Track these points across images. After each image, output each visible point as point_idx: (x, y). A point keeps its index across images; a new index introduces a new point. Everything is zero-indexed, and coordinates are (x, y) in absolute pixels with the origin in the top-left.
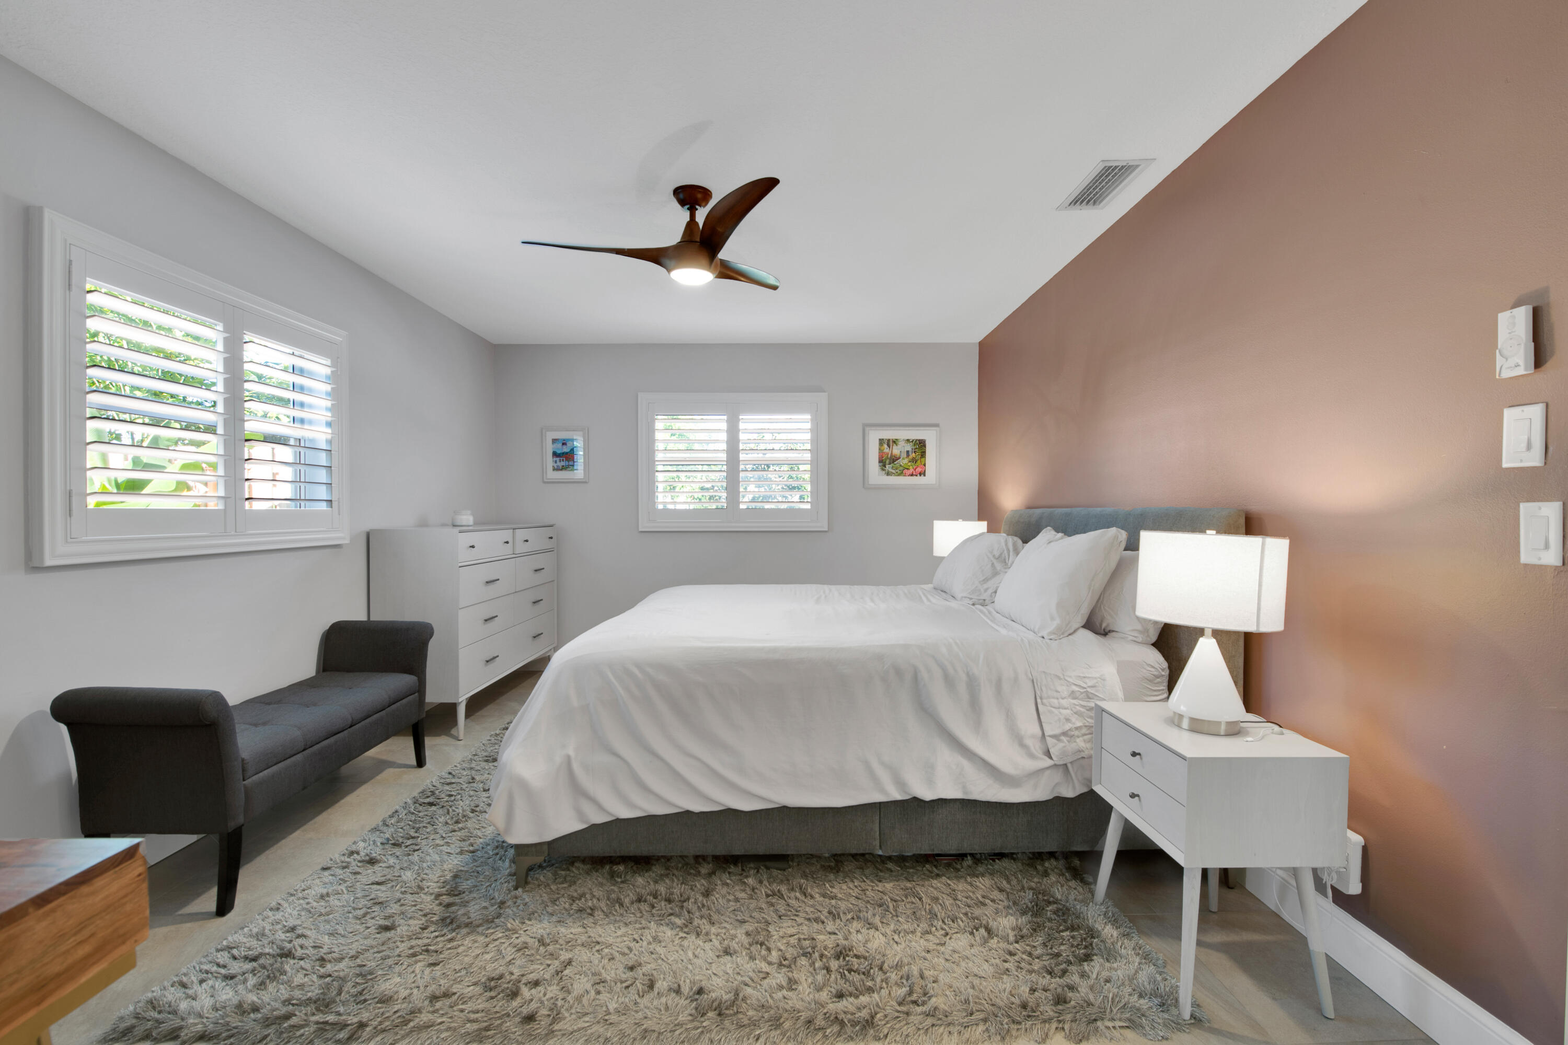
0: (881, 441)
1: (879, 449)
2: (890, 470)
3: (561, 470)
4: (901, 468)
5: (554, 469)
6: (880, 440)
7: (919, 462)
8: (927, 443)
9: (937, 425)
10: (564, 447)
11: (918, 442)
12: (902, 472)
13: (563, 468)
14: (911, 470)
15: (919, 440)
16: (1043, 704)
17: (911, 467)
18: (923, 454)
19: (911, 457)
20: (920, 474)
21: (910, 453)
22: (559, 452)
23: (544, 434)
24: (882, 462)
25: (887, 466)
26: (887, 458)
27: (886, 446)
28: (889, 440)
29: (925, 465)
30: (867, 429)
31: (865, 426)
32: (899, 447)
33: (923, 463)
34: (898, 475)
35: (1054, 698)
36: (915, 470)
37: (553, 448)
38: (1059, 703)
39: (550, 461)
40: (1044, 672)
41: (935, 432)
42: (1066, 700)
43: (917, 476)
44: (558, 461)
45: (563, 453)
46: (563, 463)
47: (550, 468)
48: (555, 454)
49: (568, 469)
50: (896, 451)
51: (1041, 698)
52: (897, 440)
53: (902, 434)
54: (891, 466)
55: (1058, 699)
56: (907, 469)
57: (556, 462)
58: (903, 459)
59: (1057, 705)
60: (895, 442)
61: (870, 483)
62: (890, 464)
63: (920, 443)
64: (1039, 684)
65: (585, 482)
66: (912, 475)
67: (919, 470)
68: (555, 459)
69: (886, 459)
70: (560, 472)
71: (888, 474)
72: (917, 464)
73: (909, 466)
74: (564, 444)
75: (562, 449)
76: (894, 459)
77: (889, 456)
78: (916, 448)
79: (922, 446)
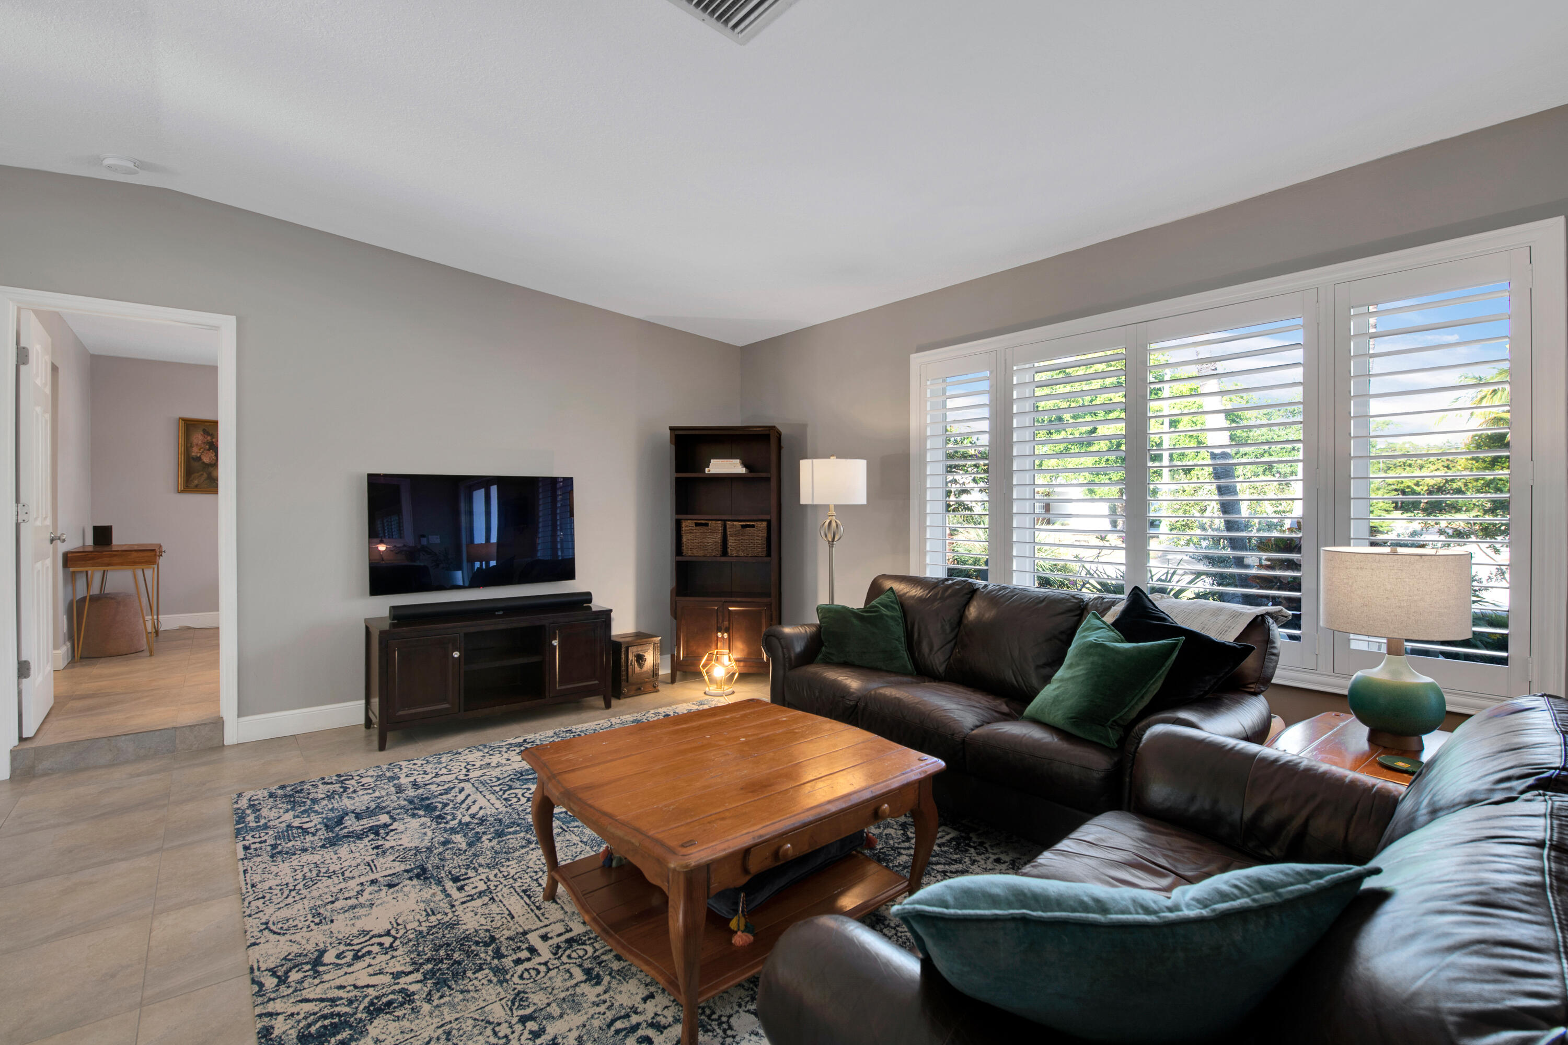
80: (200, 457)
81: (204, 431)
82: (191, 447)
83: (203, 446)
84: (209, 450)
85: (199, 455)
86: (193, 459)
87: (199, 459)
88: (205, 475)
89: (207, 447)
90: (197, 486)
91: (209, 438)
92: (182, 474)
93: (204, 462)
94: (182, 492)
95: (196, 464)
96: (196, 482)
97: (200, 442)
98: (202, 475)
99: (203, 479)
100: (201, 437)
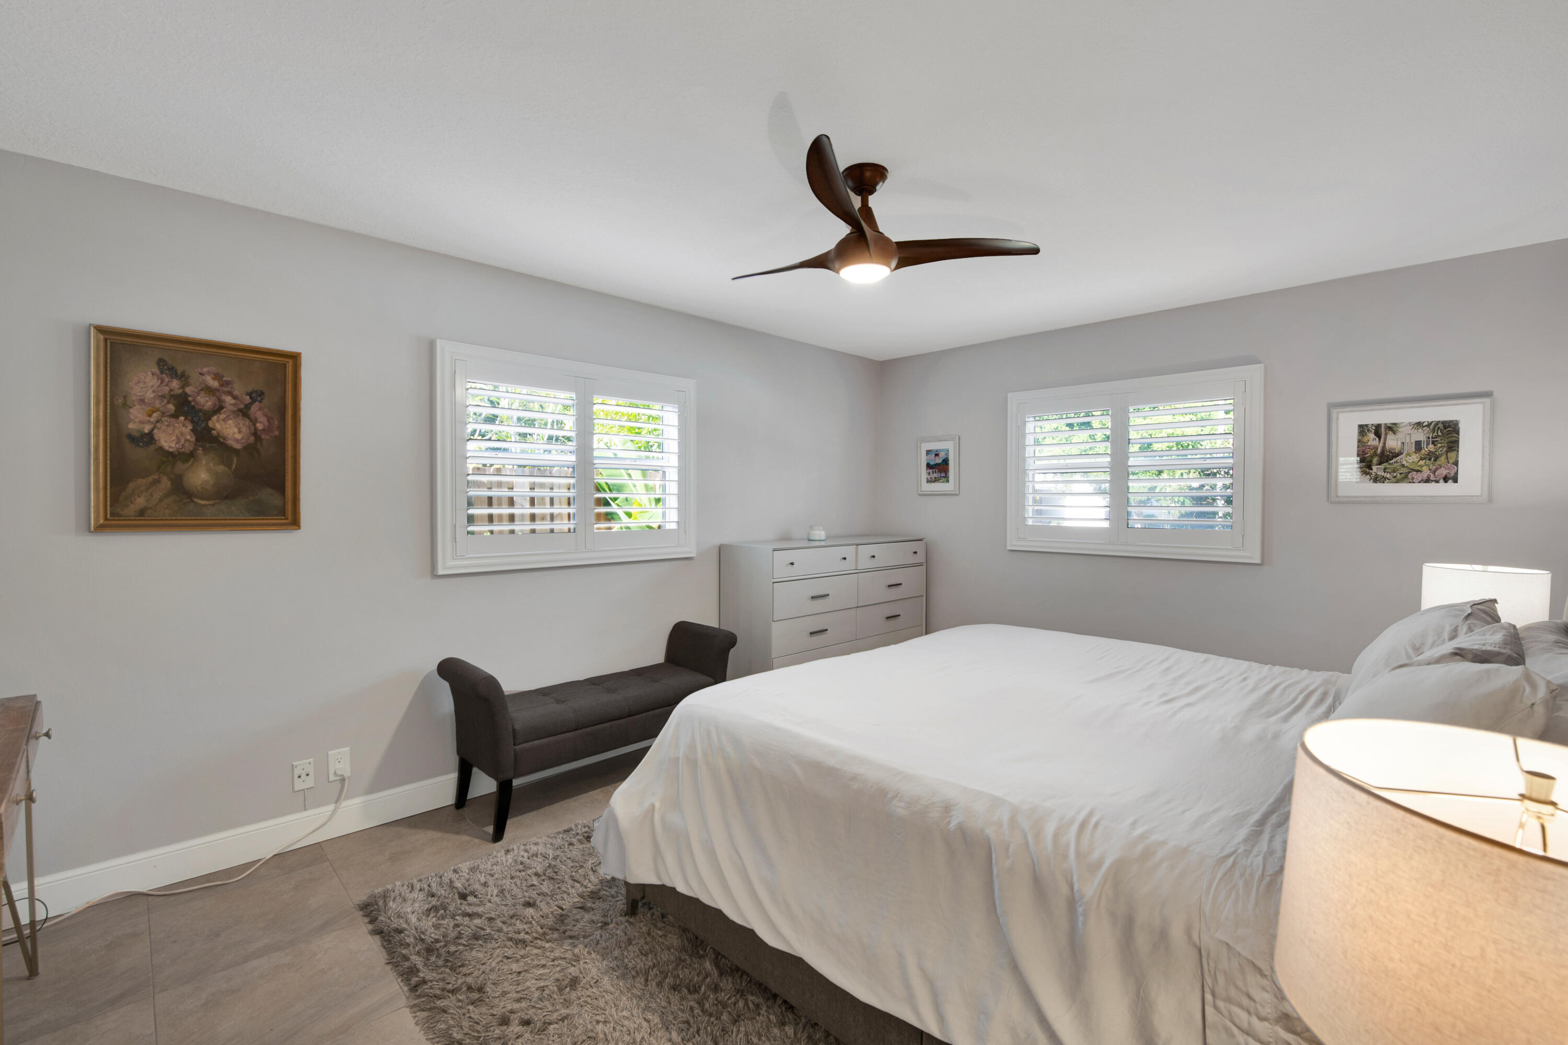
0: (1363, 429)
1: (1359, 441)
2: (1381, 473)
3: (934, 482)
4: (1404, 470)
5: (928, 481)
6: (1360, 426)
7: (1443, 459)
8: (1462, 427)
9: (1488, 394)
10: (937, 458)
11: (1440, 425)
12: (1406, 477)
13: (936, 480)
14: (1426, 472)
15: (1444, 423)
16: (1215, 1007)
17: (1425, 468)
18: (1453, 446)
19: (1425, 451)
20: (1446, 479)
21: (1424, 445)
22: (932, 463)
23: (919, 446)
24: (1366, 464)
25: (1374, 468)
26: (1375, 454)
27: (1372, 436)
28: (1378, 427)
29: (1456, 463)
30: (1334, 412)
31: (1332, 406)
32: (1399, 435)
33: (1451, 461)
34: (1397, 482)
35: (1241, 1006)
36: (1434, 472)
37: (927, 460)
38: (1249, 1023)
39: (924, 473)
40: (1227, 944)
41: (1480, 406)
42: (1266, 1024)
43: (1437, 482)
44: (931, 473)
45: (936, 464)
46: (935, 475)
47: (924, 480)
48: (929, 466)
49: (941, 481)
50: (1392, 442)
51: (1213, 994)
52: (1395, 424)
53: (1405, 416)
54: (1382, 466)
55: (1249, 1013)
56: (1417, 471)
57: (929, 474)
58: (1409, 455)
59: (1245, 1025)
60: (1392, 428)
61: (1340, 494)
62: (1380, 463)
63: (1445, 428)
64: (1212, 964)
65: (955, 495)
66: (1427, 481)
67: (1443, 472)
68: (929, 471)
69: (1372, 457)
70: (933, 484)
71: (1376, 479)
72: (1438, 462)
73: (1421, 466)
74: (937, 455)
75: (935, 460)
76: (1386, 457)
77: (1379, 451)
78: (1436, 437)
79: (1449, 433)
80: (150, 434)
81: (161, 363)
82: (126, 405)
83: (157, 404)
84: (175, 416)
85: (147, 429)
86: (131, 438)
87: (148, 439)
88: (166, 484)
89: (171, 407)
90: (142, 513)
91: (175, 384)
92: (97, 475)
93: (161, 448)
94: (101, 528)
95: (137, 454)
96: (140, 502)
97: (150, 395)
98: (156, 482)
99: (158, 495)
100: (153, 382)
